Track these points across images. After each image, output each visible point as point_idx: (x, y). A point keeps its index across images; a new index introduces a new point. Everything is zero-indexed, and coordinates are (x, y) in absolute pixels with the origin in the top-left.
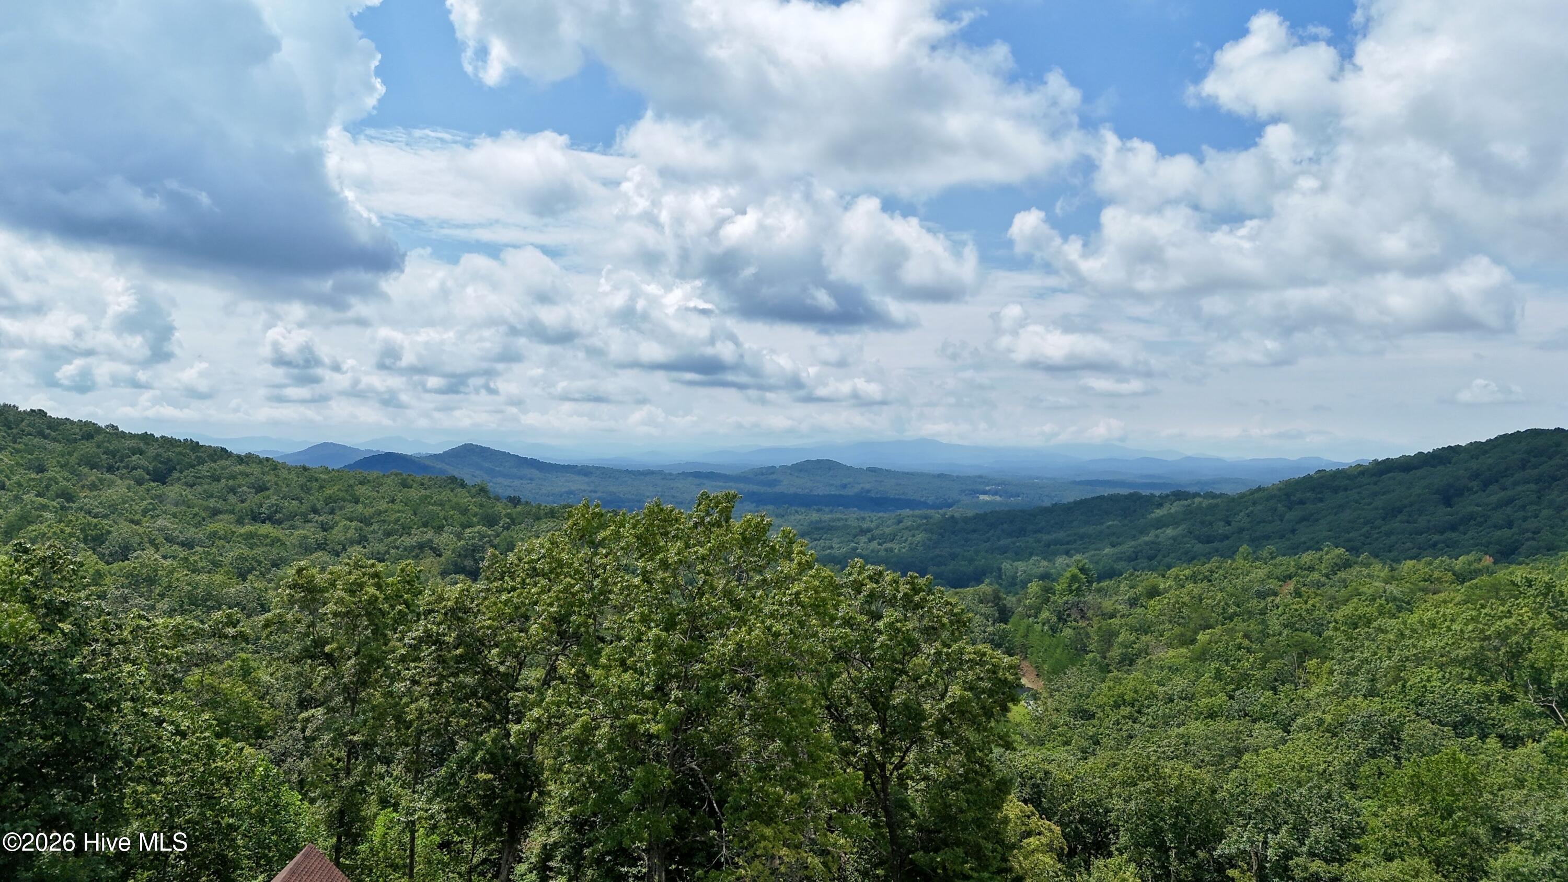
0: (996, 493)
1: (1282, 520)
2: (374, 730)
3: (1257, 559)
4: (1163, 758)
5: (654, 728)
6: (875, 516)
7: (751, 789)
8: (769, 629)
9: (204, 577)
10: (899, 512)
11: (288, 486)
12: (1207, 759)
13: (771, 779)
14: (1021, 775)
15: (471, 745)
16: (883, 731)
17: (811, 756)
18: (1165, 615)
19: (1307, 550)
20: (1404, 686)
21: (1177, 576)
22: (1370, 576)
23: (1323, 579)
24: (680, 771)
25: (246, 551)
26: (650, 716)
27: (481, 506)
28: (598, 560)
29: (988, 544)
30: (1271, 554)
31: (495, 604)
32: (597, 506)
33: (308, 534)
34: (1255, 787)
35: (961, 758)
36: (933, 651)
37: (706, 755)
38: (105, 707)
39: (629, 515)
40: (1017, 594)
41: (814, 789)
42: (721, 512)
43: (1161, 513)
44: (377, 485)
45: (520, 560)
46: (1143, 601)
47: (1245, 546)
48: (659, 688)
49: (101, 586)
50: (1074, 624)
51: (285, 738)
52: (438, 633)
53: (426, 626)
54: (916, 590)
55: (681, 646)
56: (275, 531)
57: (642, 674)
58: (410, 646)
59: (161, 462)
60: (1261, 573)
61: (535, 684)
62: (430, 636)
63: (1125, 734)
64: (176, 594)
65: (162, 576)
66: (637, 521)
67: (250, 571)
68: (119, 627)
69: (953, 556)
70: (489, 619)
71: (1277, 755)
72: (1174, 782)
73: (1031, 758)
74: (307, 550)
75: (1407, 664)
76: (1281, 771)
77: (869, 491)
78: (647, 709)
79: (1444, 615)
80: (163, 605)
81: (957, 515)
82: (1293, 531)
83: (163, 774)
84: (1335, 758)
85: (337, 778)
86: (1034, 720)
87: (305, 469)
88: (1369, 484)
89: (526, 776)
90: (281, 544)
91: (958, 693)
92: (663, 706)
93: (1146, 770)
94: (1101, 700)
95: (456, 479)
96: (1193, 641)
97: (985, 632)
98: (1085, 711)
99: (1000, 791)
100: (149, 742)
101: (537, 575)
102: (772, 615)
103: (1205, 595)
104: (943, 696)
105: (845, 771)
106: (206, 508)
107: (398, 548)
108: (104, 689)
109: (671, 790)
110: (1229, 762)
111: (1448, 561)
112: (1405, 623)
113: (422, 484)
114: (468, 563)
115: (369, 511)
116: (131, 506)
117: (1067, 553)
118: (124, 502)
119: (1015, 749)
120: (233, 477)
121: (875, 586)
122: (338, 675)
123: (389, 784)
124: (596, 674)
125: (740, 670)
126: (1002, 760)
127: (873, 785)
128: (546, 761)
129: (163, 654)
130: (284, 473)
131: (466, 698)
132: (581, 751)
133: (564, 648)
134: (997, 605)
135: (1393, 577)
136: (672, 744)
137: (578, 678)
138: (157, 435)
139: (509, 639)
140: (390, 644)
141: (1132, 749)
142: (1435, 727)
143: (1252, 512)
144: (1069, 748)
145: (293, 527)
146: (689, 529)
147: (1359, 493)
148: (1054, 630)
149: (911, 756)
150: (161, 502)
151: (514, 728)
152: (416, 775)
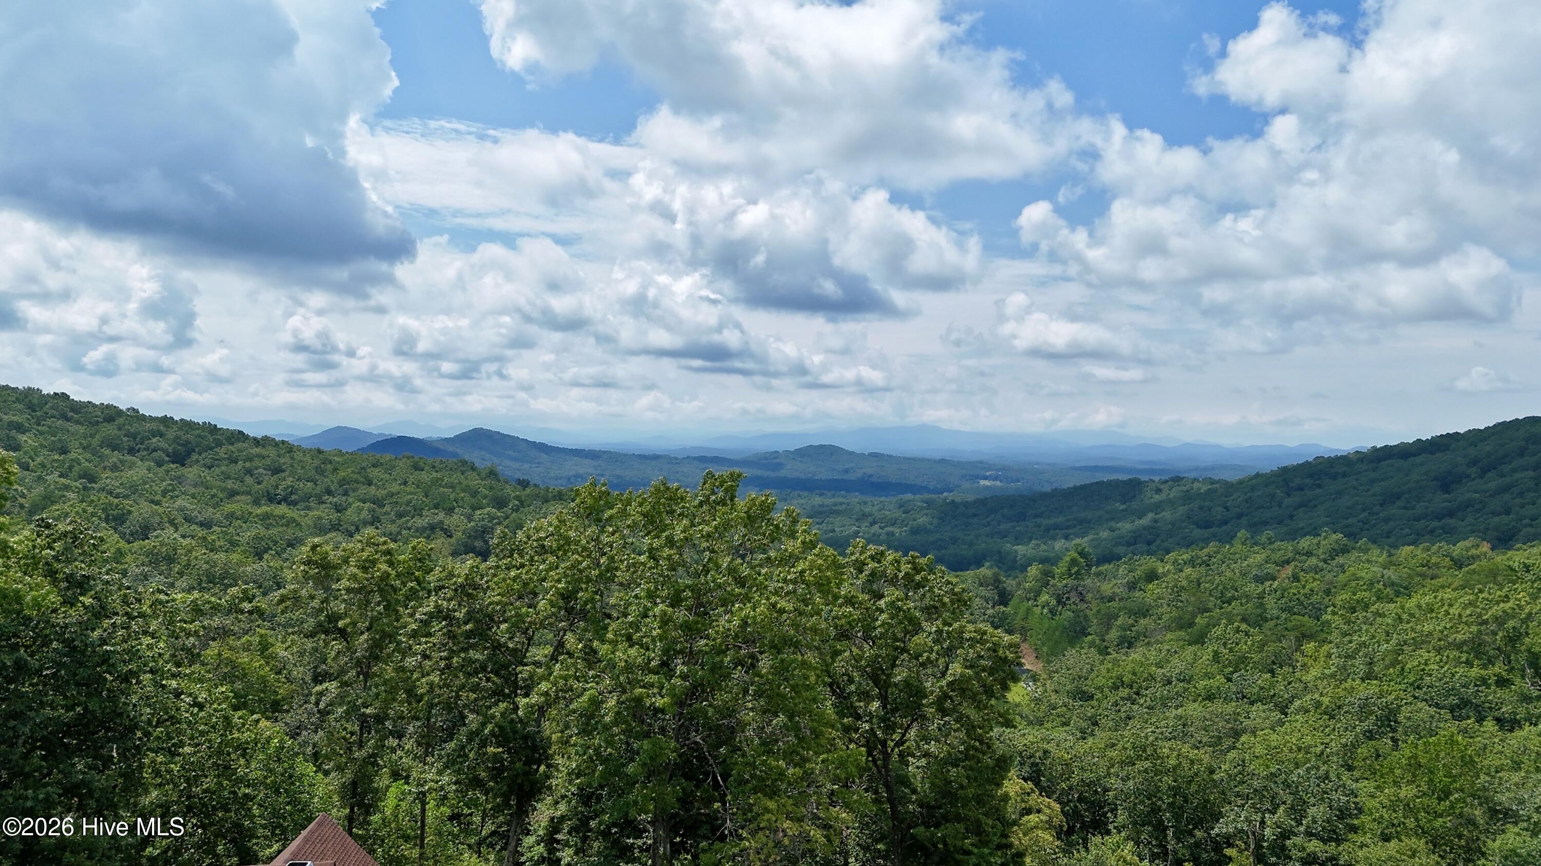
0: (996, 478)
1: (1280, 507)
2: (387, 704)
3: (1256, 544)
4: (1161, 739)
5: (660, 702)
6: (877, 500)
7: (755, 762)
8: (774, 606)
9: (222, 555)
10: (900, 496)
11: (303, 468)
12: (1204, 740)
13: (774, 753)
14: (1020, 754)
15: (480, 718)
16: (885, 707)
17: (813, 731)
18: (1163, 599)
19: (1305, 535)
20: (1403, 669)
21: (1176, 560)
22: (1368, 561)
23: (1321, 564)
24: (685, 745)
25: (263, 532)
26: (656, 690)
27: (491, 488)
28: (605, 539)
29: (988, 528)
30: (1269, 539)
31: (504, 580)
32: (604, 485)
33: (323, 515)
34: (1252, 767)
35: (962, 735)
36: (934, 629)
37: (710, 729)
38: (125, 678)
39: (635, 494)
40: (1017, 577)
41: (817, 764)
42: (726, 491)
43: (1160, 499)
44: (390, 469)
45: (529, 537)
46: (1141, 585)
47: (1243, 531)
48: (664, 664)
49: (122, 564)
50: (1074, 607)
51: (300, 712)
52: (448, 609)
53: (436, 601)
54: (917, 569)
55: (687, 621)
56: (290, 511)
57: (648, 649)
58: (421, 621)
59: (179, 444)
60: (1259, 558)
61: (544, 660)
62: (440, 611)
63: (1123, 715)
64: (195, 572)
65: (181, 555)
66: (644, 499)
67: (266, 550)
68: (139, 601)
69: (954, 541)
70: (499, 595)
71: (1274, 737)
72: (1173, 762)
73: (1031, 738)
74: (321, 530)
75: (1405, 648)
76: (1278, 753)
77: (871, 476)
78: (653, 683)
79: (1442, 600)
80: (182, 583)
81: (957, 500)
82: (1291, 517)
83: (182, 744)
84: (1332, 740)
85: (351, 751)
86: (1033, 700)
87: (320, 452)
88: (1366, 471)
89: (535, 748)
90: (297, 525)
91: (959, 670)
92: (669, 681)
93: (1144, 751)
94: (1100, 681)
95: (467, 462)
96: (1191, 625)
97: (985, 614)
98: (1084, 692)
99: (1000, 768)
100: (167, 713)
101: (546, 552)
102: (776, 593)
103: (1203, 580)
104: (944, 674)
105: (848, 748)
106: (223, 490)
107: (409, 529)
108: (124, 662)
109: (675, 764)
110: (1227, 743)
111: (1446, 547)
112: (1402, 607)
113: (434, 467)
114: (478, 544)
115: (381, 493)
116: (151, 487)
117: (1066, 537)
118: (145, 483)
119: (1015, 727)
120: (250, 459)
121: (877, 565)
122: (350, 649)
123: (401, 758)
124: (603, 649)
125: (744, 646)
126: (1002, 739)
127: (874, 761)
128: (553, 736)
129: (181, 628)
130: (299, 456)
131: (476, 672)
132: (588, 724)
133: (571, 625)
134: (997, 587)
135: (1390, 562)
136: (677, 718)
137: (586, 653)
138: (177, 418)
139: (517, 615)
140: (402, 620)
141: (1130, 730)
142: (1432, 710)
143: (1250, 498)
144: (1067, 728)
145: (309, 508)
146: (695, 507)
147: (1357, 480)
148: (1053, 612)
149: (912, 733)
150: (180, 483)
151: (522, 701)
152: (427, 749)
